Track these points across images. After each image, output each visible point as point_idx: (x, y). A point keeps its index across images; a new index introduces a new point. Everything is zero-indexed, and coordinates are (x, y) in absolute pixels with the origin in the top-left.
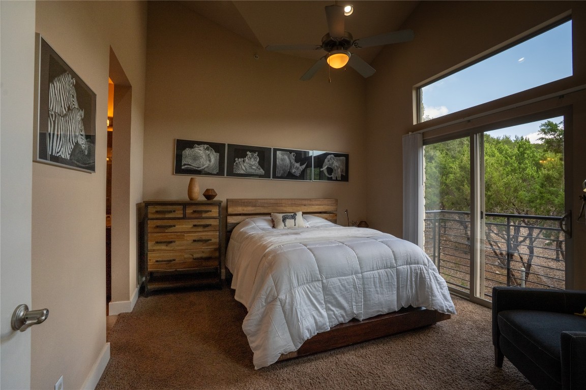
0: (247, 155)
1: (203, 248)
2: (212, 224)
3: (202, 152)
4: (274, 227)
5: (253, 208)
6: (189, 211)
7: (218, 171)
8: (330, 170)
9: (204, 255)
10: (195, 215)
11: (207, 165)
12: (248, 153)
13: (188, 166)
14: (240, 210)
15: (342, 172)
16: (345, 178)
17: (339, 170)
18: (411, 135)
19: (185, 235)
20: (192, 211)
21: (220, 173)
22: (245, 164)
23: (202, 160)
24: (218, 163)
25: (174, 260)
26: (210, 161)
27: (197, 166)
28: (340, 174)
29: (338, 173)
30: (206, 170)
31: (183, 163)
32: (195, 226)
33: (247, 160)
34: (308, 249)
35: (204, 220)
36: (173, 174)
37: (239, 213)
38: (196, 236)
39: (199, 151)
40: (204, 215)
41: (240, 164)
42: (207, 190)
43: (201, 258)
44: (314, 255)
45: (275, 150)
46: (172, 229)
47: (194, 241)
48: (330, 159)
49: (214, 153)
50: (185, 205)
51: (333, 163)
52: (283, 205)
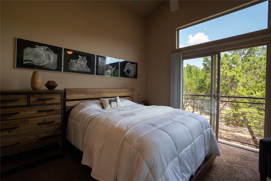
0: (79, 58)
1: (47, 128)
2: (55, 108)
3: (42, 52)
4: (103, 108)
5: (85, 95)
6: (33, 99)
7: (56, 68)
8: (128, 71)
9: (48, 134)
10: (39, 102)
11: (47, 63)
12: (79, 56)
13: (30, 62)
14: (76, 96)
15: (134, 73)
16: (135, 76)
17: (133, 72)
18: (176, 54)
19: (30, 120)
20: (36, 99)
21: (58, 69)
22: (77, 64)
23: (42, 58)
24: (56, 62)
25: (19, 143)
26: (50, 59)
27: (38, 63)
28: (133, 74)
29: (132, 73)
30: (46, 66)
31: (24, 59)
32: (39, 111)
33: (78, 61)
34: (158, 128)
35: (49, 106)
36: (14, 67)
37: (74, 98)
38: (40, 120)
39: (40, 51)
40: (48, 102)
41: (74, 64)
42: (49, 82)
43: (46, 137)
44: (169, 135)
45: (98, 56)
46: (16, 116)
47: (39, 124)
48: (129, 65)
49: (53, 54)
50: (28, 94)
51: (130, 67)
52: (105, 92)
